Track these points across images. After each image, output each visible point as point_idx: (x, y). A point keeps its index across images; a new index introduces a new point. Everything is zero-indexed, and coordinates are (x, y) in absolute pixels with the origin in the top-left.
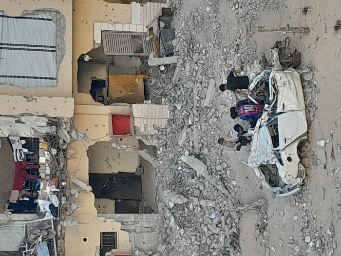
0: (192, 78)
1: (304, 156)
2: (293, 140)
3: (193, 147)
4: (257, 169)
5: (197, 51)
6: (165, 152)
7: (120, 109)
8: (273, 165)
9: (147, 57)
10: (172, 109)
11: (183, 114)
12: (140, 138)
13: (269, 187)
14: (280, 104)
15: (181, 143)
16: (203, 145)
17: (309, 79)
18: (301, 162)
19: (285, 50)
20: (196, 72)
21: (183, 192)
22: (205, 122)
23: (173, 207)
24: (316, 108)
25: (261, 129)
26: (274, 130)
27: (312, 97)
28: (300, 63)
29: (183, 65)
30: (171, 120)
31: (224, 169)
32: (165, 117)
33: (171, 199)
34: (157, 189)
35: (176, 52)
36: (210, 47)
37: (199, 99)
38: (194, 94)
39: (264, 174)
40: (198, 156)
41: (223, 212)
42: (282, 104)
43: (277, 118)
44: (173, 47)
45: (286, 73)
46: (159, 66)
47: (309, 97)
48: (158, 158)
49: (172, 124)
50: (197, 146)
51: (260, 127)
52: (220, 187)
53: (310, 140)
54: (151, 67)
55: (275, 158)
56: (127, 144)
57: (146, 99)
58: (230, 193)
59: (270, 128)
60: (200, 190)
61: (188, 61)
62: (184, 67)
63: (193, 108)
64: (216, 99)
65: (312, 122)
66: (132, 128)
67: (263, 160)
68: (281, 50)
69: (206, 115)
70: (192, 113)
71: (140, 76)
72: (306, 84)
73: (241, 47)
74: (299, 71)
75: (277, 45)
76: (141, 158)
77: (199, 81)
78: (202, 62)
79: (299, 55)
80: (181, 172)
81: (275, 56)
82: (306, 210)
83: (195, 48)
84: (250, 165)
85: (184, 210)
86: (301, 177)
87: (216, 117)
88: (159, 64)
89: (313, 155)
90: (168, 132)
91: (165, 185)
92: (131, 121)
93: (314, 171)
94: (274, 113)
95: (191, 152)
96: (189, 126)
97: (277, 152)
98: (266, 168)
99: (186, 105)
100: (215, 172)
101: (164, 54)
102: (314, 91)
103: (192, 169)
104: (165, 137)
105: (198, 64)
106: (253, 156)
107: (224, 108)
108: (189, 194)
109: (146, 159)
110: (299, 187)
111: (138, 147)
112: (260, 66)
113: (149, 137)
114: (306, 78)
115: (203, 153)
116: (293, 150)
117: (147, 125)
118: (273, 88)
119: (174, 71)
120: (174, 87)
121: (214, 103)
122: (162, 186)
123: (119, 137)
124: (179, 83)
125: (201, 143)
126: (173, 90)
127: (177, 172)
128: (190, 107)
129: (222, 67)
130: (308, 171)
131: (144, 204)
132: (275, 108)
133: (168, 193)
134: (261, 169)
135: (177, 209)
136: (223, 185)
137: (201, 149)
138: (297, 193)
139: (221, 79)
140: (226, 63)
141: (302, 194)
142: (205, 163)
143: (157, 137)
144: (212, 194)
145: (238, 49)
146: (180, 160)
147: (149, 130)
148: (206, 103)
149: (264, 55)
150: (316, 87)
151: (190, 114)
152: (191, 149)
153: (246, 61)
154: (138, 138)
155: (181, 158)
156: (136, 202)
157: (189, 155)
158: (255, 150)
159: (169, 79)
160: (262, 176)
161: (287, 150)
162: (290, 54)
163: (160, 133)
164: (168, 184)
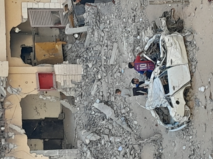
0: (100, 42)
1: (189, 100)
2: (180, 88)
3: (102, 96)
4: (153, 111)
5: (103, 22)
6: (81, 101)
7: (45, 68)
8: (165, 108)
9: (64, 28)
10: (85, 67)
11: (94, 71)
12: (61, 91)
13: (163, 125)
14: (169, 60)
15: (93, 93)
16: (110, 94)
17: (190, 40)
18: (186, 104)
19: (171, 18)
20: (103, 37)
21: (96, 132)
22: (111, 76)
23: (89, 143)
24: (197, 63)
25: (155, 80)
26: (165, 81)
27: (193, 53)
28: (183, 28)
29: (93, 33)
30: (85, 76)
31: (127, 112)
32: (80, 74)
33: (87, 137)
34: (76, 129)
35: (87, 23)
36: (113, 18)
37: (105, 58)
38: (101, 55)
39: (159, 115)
40: (106, 103)
41: (128, 145)
42: (170, 60)
43: (167, 71)
44: (84, 19)
45: (172, 36)
46: (74, 34)
47: (191, 54)
48: (76, 106)
49: (86, 79)
50: (106, 95)
51: (154, 78)
52: (125, 126)
53: (193, 87)
54: (67, 35)
55: (166, 102)
56: (51, 96)
57: (64, 60)
58: (133, 131)
59: (162, 79)
60: (109, 129)
61: (96, 29)
62: (93, 34)
63: (101, 65)
64: (119, 58)
65: (194, 73)
66: (54, 84)
67: (157, 104)
68: (167, 18)
69: (112, 71)
70: (100, 69)
71: (60, 42)
72: (188, 44)
73: (137, 17)
74: (182, 34)
75: (165, 14)
76: (63, 106)
77: (105, 45)
78: (107, 30)
79: (182, 22)
80: (94, 116)
81: (163, 23)
82: (192, 142)
83: (101, 19)
84: (148, 108)
85: (97, 145)
86: (187, 116)
87: (119, 72)
88: (74, 32)
89: (196, 99)
90: (82, 85)
91: (82, 127)
92: (54, 78)
93: (197, 111)
94: (164, 68)
95: (101, 100)
96: (99, 80)
97: (168, 97)
98: (160, 110)
99: (96, 64)
100: (120, 115)
101: (77, 25)
102: (194, 49)
103: (102, 113)
104: (81, 89)
105: (104, 31)
106: (149, 101)
107: (126, 65)
108: (100, 133)
109: (66, 107)
110: (186, 124)
111: (60, 97)
112: (152, 31)
113: (68, 90)
114: (188, 39)
115: (110, 100)
116: (180, 96)
117: (66, 80)
118: (163, 48)
119: (86, 38)
120: (86, 50)
121: (117, 61)
122: (79, 127)
123: (45, 91)
124: (90, 47)
125: (109, 92)
126: (85, 53)
127: (91, 116)
128: (100, 65)
129: (122, 33)
130: (192, 110)
131: (66, 142)
132: (165, 63)
133: (84, 133)
134: (156, 111)
135: (92, 145)
136: (127, 124)
137: (109, 97)
138: (184, 129)
139: (122, 43)
140: (126, 30)
141: (188, 129)
142: (112, 108)
143: (74, 90)
144: (119, 132)
145: (135, 19)
146: (93, 106)
147: (68, 84)
148: (111, 62)
149: (155, 23)
150: (196, 46)
151: (99, 70)
152: (101, 98)
153: (141, 28)
154: (59, 91)
155: (94, 105)
156: (59, 140)
157: (100, 102)
158: (151, 97)
159: (82, 44)
160: (157, 117)
161: (176, 96)
162: (175, 21)
163: (76, 86)
164: (84, 125)
